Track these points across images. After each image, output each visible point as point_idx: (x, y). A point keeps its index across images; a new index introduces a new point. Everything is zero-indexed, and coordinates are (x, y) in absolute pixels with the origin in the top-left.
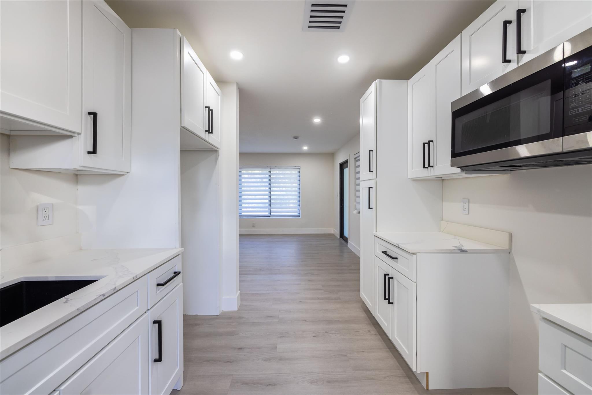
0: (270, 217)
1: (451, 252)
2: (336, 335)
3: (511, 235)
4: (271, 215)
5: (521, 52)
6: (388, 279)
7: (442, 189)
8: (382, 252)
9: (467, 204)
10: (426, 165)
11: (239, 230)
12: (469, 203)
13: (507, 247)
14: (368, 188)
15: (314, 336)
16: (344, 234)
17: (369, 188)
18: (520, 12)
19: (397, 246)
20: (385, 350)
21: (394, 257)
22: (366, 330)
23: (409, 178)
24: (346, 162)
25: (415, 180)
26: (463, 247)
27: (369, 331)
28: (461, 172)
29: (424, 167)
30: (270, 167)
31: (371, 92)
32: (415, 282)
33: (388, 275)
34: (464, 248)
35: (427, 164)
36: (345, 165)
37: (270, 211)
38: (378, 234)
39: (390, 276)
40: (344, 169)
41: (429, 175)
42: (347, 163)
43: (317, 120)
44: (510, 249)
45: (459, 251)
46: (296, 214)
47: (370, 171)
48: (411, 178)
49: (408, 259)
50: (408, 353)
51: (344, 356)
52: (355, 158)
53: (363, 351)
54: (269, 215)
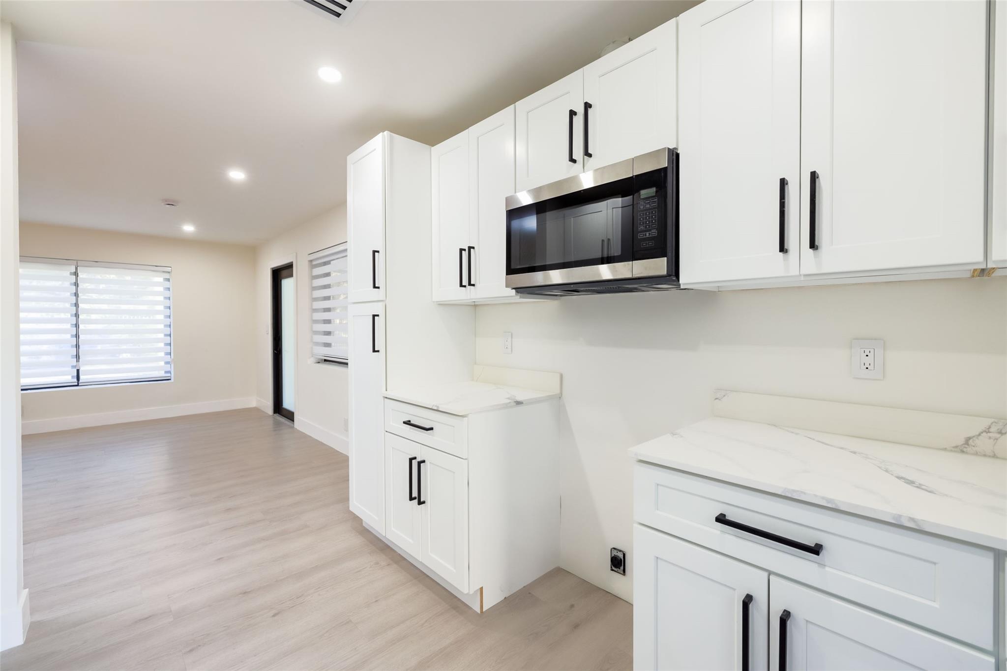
0: (78, 385)
1: (506, 406)
2: (319, 595)
3: (561, 376)
4: (81, 381)
5: (587, 154)
6: (416, 466)
7: (475, 318)
8: (404, 423)
9: (510, 340)
10: (465, 282)
11: (22, 424)
12: (512, 338)
13: (558, 391)
14: (371, 317)
15: (274, 616)
16: (282, 405)
17: (374, 316)
18: (587, 106)
19: (435, 408)
20: (409, 583)
21: (428, 427)
22: (372, 564)
23: (434, 302)
24: (289, 267)
25: (442, 305)
26: (516, 398)
27: (377, 563)
28: (516, 294)
29: (461, 285)
30: (77, 265)
31: (375, 150)
32: (466, 459)
33: (415, 458)
34: (519, 399)
35: (466, 280)
36: (284, 273)
37: (78, 371)
38: (389, 394)
39: (419, 459)
40: (281, 280)
41: (469, 298)
42: (293, 267)
43: (237, 175)
44: (561, 393)
45: (515, 404)
46: (161, 374)
47: (375, 287)
48: (437, 302)
49: (454, 427)
50: (455, 571)
51: (345, 624)
52: (311, 261)
53: (377, 601)
54: (75, 380)
